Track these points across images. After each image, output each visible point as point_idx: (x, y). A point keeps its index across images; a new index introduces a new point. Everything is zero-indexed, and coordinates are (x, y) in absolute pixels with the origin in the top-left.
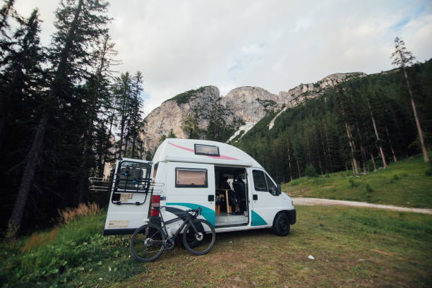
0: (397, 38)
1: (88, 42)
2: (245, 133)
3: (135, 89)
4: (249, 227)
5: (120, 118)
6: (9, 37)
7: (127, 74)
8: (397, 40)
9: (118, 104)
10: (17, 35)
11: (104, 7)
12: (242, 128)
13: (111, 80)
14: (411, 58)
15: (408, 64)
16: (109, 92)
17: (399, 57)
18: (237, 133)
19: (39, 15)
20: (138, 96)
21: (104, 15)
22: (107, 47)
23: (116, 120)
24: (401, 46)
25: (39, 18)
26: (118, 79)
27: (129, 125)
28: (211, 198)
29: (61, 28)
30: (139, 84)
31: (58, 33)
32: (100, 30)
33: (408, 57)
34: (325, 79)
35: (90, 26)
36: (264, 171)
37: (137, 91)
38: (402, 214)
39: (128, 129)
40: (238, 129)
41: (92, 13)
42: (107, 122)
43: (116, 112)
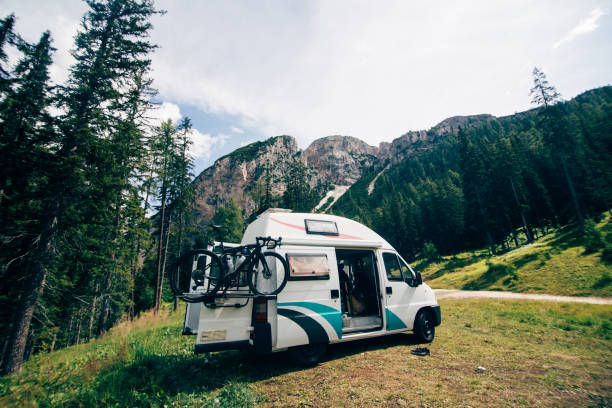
0: (536, 69)
1: (122, 78)
2: (335, 200)
3: (182, 142)
4: (383, 332)
5: (160, 184)
6: (5, 73)
7: (170, 121)
8: (536, 71)
9: (157, 164)
10: (19, 69)
11: (143, 29)
12: (330, 194)
13: (148, 130)
14: (555, 95)
15: (550, 103)
16: (144, 147)
17: (540, 93)
18: (323, 201)
19: (52, 40)
20: (186, 152)
21: (143, 40)
22: (143, 83)
23: (155, 186)
24: (542, 80)
25: (52, 45)
26: (158, 129)
27: (172, 193)
28: (334, 294)
29: (81, 58)
30: (187, 135)
31: (78, 65)
32: (138, 61)
33: (551, 93)
34: (440, 124)
35: (123, 56)
36: (397, 254)
37: (184, 145)
38: (565, 306)
39: (171, 199)
40: (324, 195)
41: (127, 37)
42: (143, 190)
43: (155, 175)
